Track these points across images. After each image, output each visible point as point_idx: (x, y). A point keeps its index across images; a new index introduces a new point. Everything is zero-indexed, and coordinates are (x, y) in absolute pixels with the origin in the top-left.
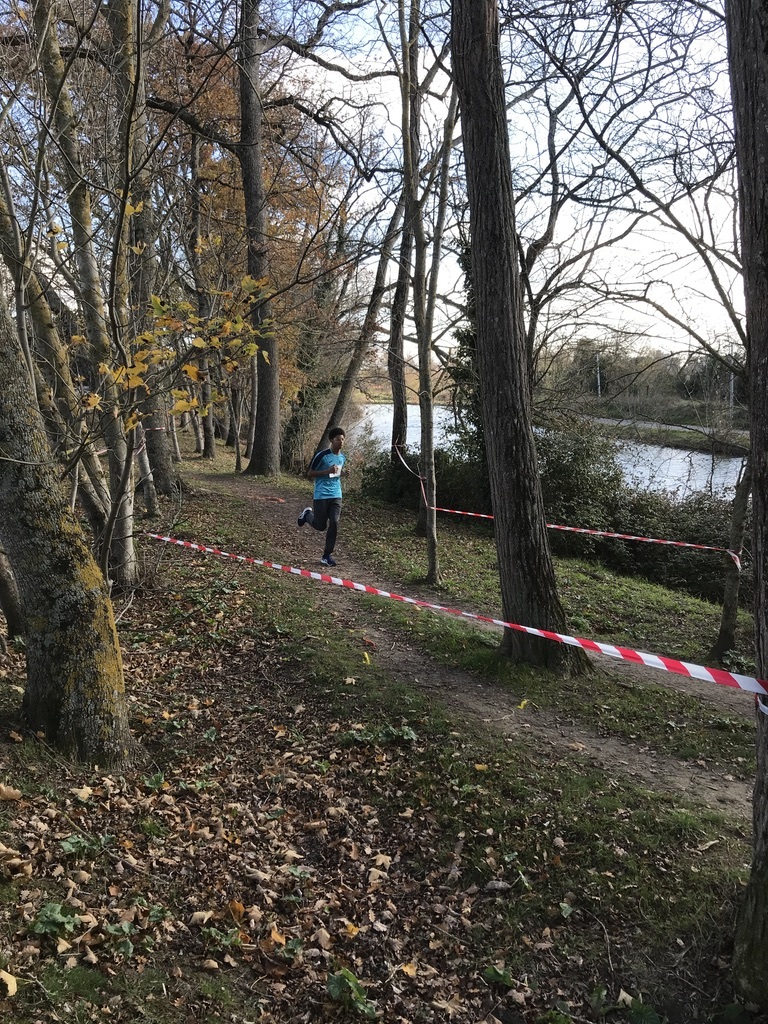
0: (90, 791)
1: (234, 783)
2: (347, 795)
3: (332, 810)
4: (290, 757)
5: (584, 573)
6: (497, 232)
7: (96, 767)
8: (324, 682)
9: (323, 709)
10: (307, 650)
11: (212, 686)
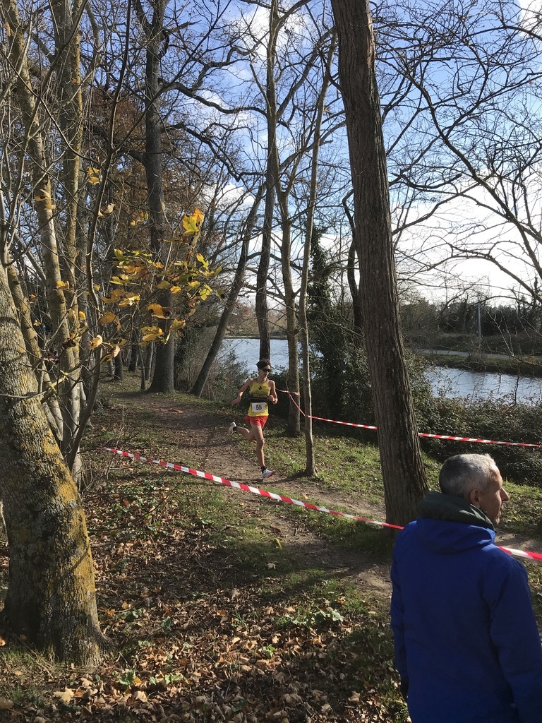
0: (72, 694)
1: (196, 673)
2: (296, 679)
3: (288, 697)
4: (237, 642)
6: (377, 206)
7: (73, 665)
8: (249, 567)
9: (254, 593)
10: (229, 539)
11: (156, 574)
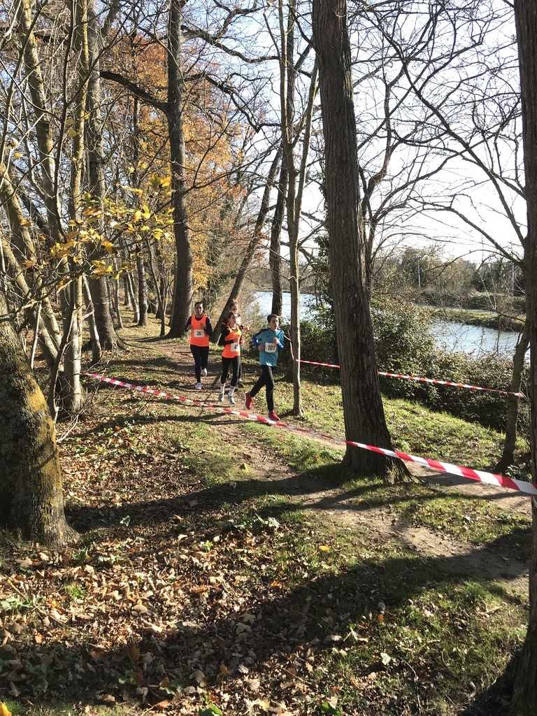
0: (30, 562)
2: (225, 568)
3: (213, 579)
4: (184, 539)
5: (405, 409)
7: (37, 544)
9: (211, 504)
10: (202, 461)
11: (131, 486)
